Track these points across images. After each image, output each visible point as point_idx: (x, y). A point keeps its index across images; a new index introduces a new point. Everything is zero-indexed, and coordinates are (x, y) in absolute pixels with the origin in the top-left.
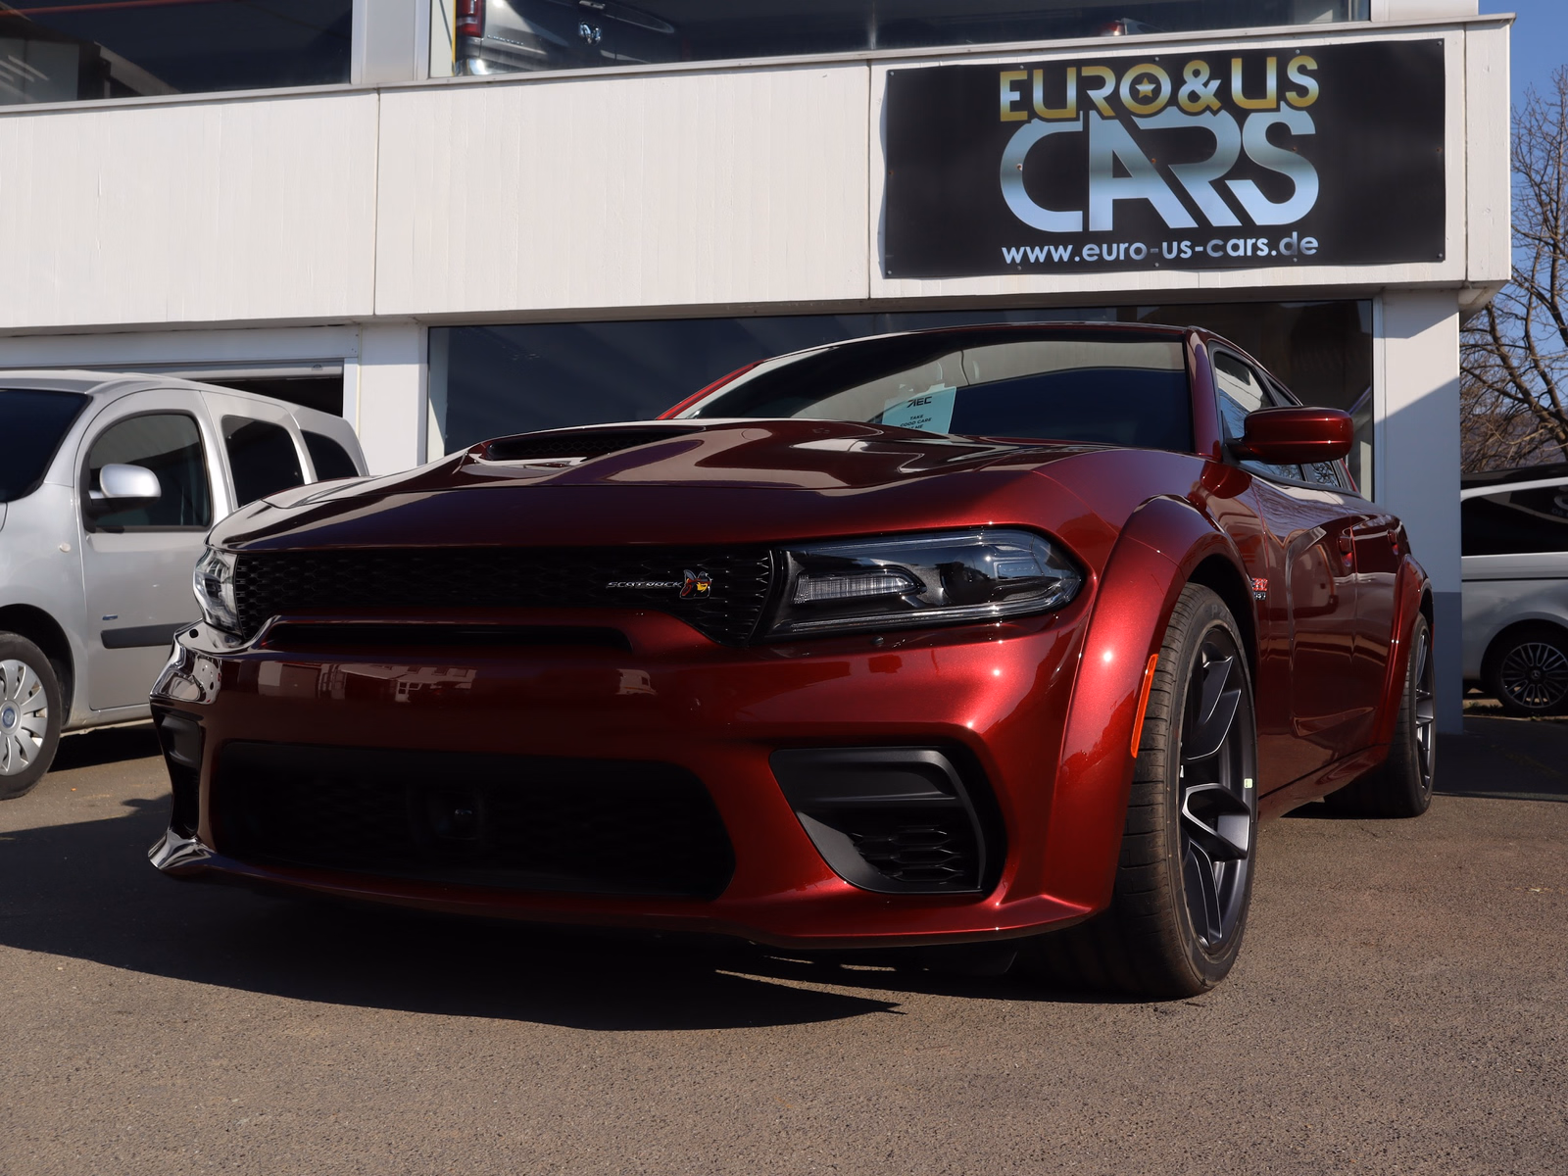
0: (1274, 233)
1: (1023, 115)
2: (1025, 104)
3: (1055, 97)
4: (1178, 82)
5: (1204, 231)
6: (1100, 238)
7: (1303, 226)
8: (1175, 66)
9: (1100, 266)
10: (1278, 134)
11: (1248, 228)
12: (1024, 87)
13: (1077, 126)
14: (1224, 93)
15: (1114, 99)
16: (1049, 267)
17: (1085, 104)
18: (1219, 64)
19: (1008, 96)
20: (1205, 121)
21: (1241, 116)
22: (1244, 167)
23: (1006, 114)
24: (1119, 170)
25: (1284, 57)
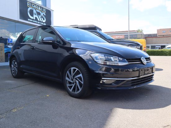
0: (44, 23)
1: (29, 6)
2: (29, 5)
3: (31, 6)
4: (38, 8)
5: (40, 22)
6: (34, 20)
7: (45, 23)
8: (38, 6)
9: (34, 22)
10: (44, 14)
11: (42, 22)
12: (29, 3)
13: (32, 9)
14: (41, 10)
15: (35, 7)
16: (31, 21)
17: (33, 7)
18: (41, 7)
19: (28, 4)
20: (40, 12)
21: (42, 12)
22: (42, 17)
23: (28, 6)
24: (35, 14)
25: (44, 8)
